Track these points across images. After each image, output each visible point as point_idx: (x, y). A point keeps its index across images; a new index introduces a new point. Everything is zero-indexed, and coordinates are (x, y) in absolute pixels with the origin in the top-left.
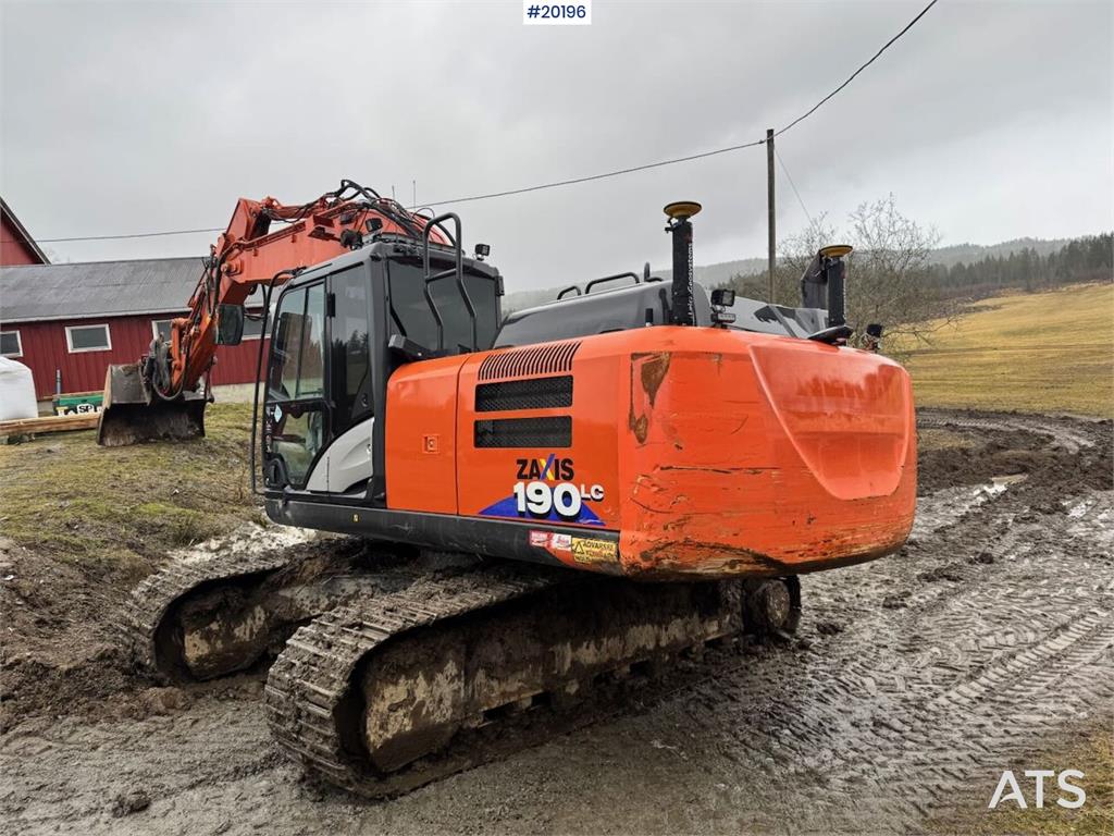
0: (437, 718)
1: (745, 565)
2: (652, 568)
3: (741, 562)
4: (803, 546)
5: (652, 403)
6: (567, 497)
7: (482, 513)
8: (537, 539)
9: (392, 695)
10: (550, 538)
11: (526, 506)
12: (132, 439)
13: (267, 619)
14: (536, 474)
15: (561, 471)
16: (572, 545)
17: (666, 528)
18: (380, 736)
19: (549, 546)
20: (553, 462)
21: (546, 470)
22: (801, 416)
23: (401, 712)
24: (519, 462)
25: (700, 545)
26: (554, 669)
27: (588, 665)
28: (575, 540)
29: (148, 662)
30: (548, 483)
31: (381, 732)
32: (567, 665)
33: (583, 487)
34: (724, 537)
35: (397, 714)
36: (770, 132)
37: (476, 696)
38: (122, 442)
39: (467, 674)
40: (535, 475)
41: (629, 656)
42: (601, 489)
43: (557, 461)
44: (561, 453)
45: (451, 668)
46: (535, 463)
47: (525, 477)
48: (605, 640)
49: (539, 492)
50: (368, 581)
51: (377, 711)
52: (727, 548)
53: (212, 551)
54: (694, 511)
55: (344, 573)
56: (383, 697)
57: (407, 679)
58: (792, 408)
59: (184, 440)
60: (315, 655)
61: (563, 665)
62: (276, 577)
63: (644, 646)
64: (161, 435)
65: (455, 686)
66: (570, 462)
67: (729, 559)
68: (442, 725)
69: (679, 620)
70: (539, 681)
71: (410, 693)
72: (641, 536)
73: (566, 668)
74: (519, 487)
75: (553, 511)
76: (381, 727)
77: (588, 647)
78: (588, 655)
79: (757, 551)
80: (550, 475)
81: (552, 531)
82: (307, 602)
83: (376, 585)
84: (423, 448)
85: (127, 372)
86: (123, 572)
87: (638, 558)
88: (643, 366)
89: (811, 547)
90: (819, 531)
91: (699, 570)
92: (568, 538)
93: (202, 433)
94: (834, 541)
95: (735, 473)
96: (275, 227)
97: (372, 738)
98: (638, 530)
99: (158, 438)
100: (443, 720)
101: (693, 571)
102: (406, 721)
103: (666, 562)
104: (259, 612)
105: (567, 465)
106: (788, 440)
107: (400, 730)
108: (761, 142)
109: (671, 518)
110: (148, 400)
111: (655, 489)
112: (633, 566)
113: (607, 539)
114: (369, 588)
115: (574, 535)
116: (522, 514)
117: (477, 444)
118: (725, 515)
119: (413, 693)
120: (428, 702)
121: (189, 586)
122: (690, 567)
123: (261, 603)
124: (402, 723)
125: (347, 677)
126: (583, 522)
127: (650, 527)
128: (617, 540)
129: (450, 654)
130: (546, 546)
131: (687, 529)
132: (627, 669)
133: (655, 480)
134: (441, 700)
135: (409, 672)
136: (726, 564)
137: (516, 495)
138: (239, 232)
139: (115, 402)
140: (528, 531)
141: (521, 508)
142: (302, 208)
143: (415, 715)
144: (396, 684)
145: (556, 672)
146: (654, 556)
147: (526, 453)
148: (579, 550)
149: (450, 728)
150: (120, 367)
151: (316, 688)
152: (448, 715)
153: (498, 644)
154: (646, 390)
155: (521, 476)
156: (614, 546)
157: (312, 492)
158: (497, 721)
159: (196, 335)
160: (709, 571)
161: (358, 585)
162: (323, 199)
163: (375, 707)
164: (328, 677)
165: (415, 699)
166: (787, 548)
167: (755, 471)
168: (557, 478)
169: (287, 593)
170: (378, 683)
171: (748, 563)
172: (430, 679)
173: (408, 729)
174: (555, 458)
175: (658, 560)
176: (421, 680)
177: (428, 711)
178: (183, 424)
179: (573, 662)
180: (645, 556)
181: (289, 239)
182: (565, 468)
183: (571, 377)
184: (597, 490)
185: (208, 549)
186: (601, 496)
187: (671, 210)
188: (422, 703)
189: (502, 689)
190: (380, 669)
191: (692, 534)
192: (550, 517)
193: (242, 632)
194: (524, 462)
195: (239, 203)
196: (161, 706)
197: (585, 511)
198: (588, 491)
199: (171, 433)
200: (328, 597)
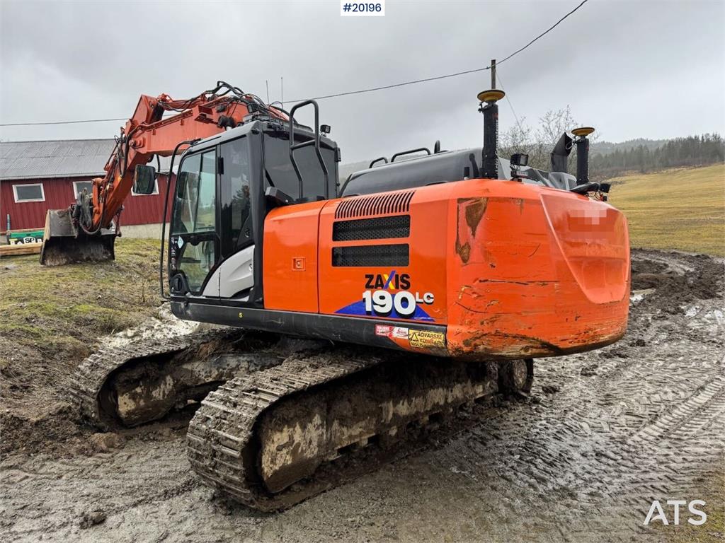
0: (308, 455)
1: (534, 350)
2: (470, 352)
3: (532, 347)
4: (572, 336)
5: (474, 234)
6: (405, 302)
7: (337, 312)
8: (381, 330)
9: (279, 439)
10: (391, 330)
11: (372, 307)
12: (64, 261)
13: (174, 385)
14: (381, 284)
15: (400, 283)
16: (409, 335)
17: (482, 323)
18: (271, 468)
19: (391, 335)
20: (394, 277)
21: (388, 282)
22: (573, 245)
23: (285, 451)
24: (367, 276)
25: (506, 336)
26: (382, 419)
27: (404, 416)
28: (412, 332)
29: (93, 415)
30: (390, 291)
31: (271, 466)
32: (390, 416)
33: (417, 294)
34: (522, 329)
35: (282, 452)
36: (493, 62)
37: (333, 438)
38: (58, 263)
39: (327, 423)
40: (379, 286)
41: (429, 409)
42: (432, 296)
43: (397, 276)
44: (400, 271)
45: (317, 420)
46: (379, 277)
47: (372, 287)
48: (414, 399)
49: (382, 298)
50: (245, 358)
51: (269, 450)
52: (524, 338)
53: (129, 338)
54: (502, 311)
55: (229, 353)
56: (273, 441)
57: (289, 428)
58: (566, 239)
59: (101, 262)
60: (225, 412)
61: (388, 416)
62: (181, 355)
63: (438, 403)
64: (85, 258)
65: (319, 432)
66: (407, 277)
67: (524, 345)
68: (311, 459)
69: (459, 385)
70: (373, 427)
71: (291, 437)
72: (464, 329)
73: (390, 418)
74: (367, 294)
75: (393, 312)
76: (272, 462)
77: (403, 404)
78: (403, 409)
79: (545, 339)
80: (391, 286)
81: (394, 325)
82: (203, 373)
83: (251, 361)
84: (292, 266)
85: (61, 215)
86: (68, 352)
87: (461, 345)
88: (467, 207)
89: (576, 337)
90: (582, 326)
91: (504, 353)
92: (406, 330)
93: (113, 257)
94: (590, 332)
95: (530, 284)
96: (167, 115)
97: (266, 470)
98: (461, 325)
99: (82, 260)
100: (312, 456)
101: (500, 354)
102: (288, 457)
103: (481, 347)
104: (169, 380)
105: (405, 278)
106: (565, 261)
107: (284, 464)
108: (488, 68)
109: (488, 317)
110: (76, 234)
111: (475, 296)
112: (457, 350)
113: (437, 331)
114: (246, 363)
115: (410, 327)
116: (369, 313)
117: (334, 264)
118: (524, 314)
119: (293, 438)
120: (302, 444)
121: (122, 362)
122: (498, 351)
123: (171, 373)
124: (285, 459)
125: (251, 428)
126: (417, 319)
127: (471, 322)
128: (445, 332)
129: (316, 410)
130: (388, 335)
131: (497, 324)
132: (427, 418)
133: (475, 289)
134: (310, 442)
135: (289, 422)
136: (522, 348)
137: (364, 300)
138: (141, 119)
139: (53, 235)
140: (374, 325)
141: (369, 308)
142: (188, 101)
143: (294, 453)
144: (281, 431)
145: (383, 421)
146: (473, 343)
147: (374, 270)
148: (414, 338)
149: (316, 461)
150: (56, 212)
151: (228, 435)
152: (315, 452)
153: (347, 403)
154: (470, 225)
155: (368, 287)
156: (443, 336)
157: (206, 297)
158: (344, 455)
159: (111, 190)
160: (511, 354)
161: (238, 361)
162: (203, 95)
163: (268, 448)
164: (237, 428)
165: (294, 441)
166: (562, 338)
167: (544, 283)
168: (397, 287)
169: (188, 367)
170: (270, 431)
171: (537, 348)
172: (304, 427)
173: (289, 462)
174: (396, 273)
175: (476, 345)
176: (298, 429)
177: (302, 450)
178: (99, 251)
179: (394, 414)
180: (466, 343)
181: (179, 122)
182: (403, 281)
183: (409, 216)
184: (428, 296)
185: (126, 336)
186: (431, 301)
187: (482, 96)
188: (299, 445)
189: (349, 433)
190: (271, 421)
191: (501, 328)
192: (391, 315)
193: (157, 394)
194: (371, 277)
195: (141, 98)
196: (103, 446)
197: (418, 311)
198: (421, 297)
199: (91, 257)
200: (218, 369)
